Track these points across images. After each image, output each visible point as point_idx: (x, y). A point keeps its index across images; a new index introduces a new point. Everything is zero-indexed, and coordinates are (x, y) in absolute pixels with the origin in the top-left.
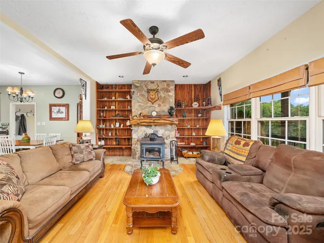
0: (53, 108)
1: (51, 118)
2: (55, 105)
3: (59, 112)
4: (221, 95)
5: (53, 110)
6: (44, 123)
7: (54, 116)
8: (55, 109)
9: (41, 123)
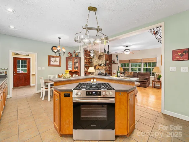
0: (51, 58)
1: (49, 65)
2: (53, 57)
3: (55, 61)
4: (118, 60)
5: (51, 60)
6: (43, 68)
7: (52, 63)
8: (52, 59)
9: (41, 69)
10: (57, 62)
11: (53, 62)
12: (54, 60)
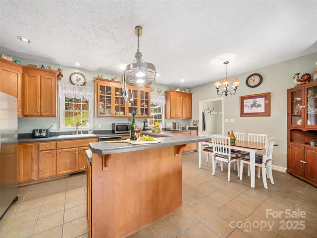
0: (245, 101)
1: (243, 114)
2: (248, 98)
3: (254, 105)
5: (245, 104)
6: (232, 120)
7: (246, 110)
8: (248, 102)
9: (230, 121)
10: (259, 106)
11: (250, 107)
12: (252, 103)
